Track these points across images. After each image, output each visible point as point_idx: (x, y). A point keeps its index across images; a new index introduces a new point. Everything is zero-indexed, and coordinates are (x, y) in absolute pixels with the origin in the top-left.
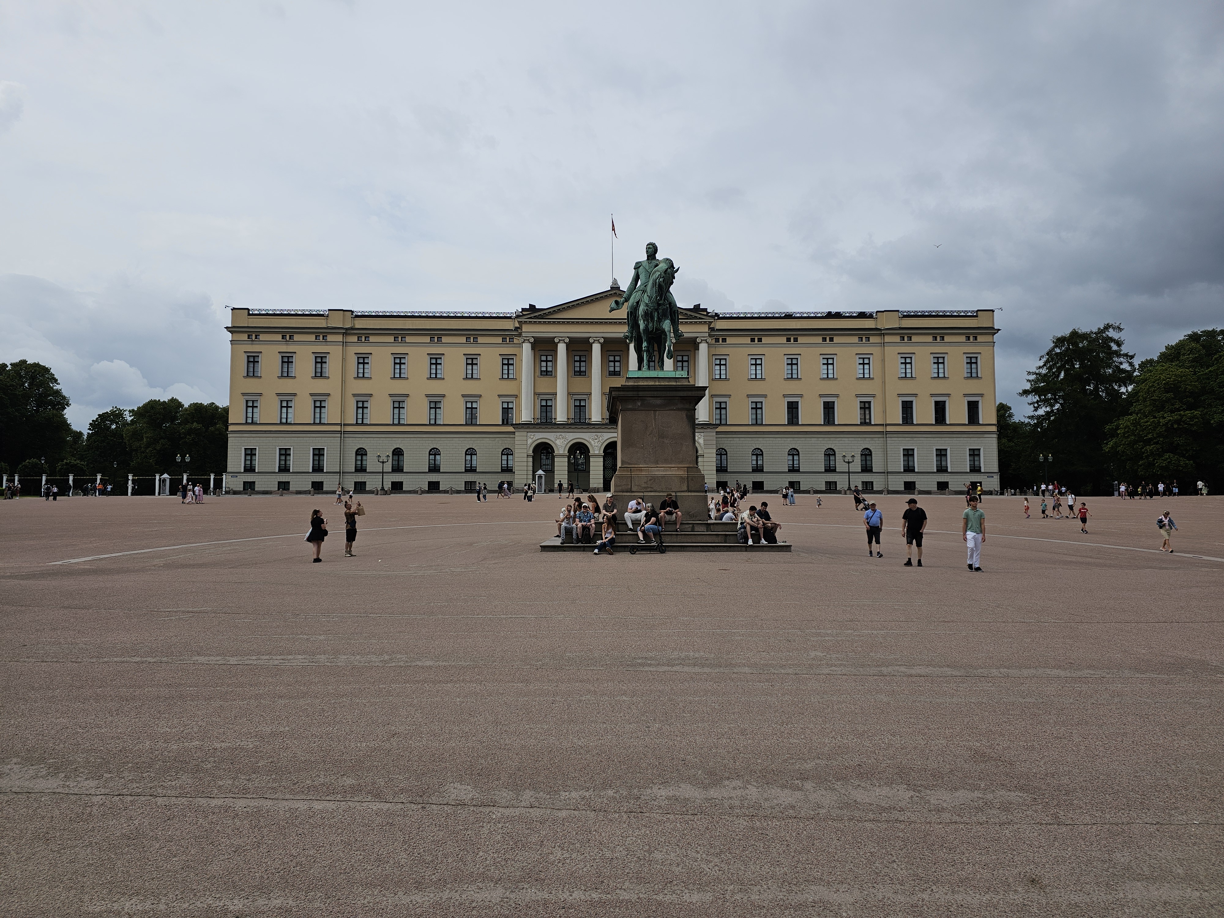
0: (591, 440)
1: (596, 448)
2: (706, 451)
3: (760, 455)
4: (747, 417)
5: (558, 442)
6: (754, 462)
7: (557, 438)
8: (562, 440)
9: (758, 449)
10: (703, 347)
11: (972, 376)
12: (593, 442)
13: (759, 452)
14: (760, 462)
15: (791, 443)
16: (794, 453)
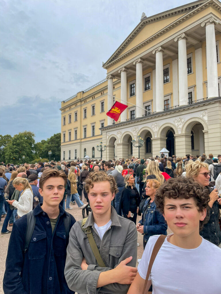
2: (210, 127)
7: (118, 133)
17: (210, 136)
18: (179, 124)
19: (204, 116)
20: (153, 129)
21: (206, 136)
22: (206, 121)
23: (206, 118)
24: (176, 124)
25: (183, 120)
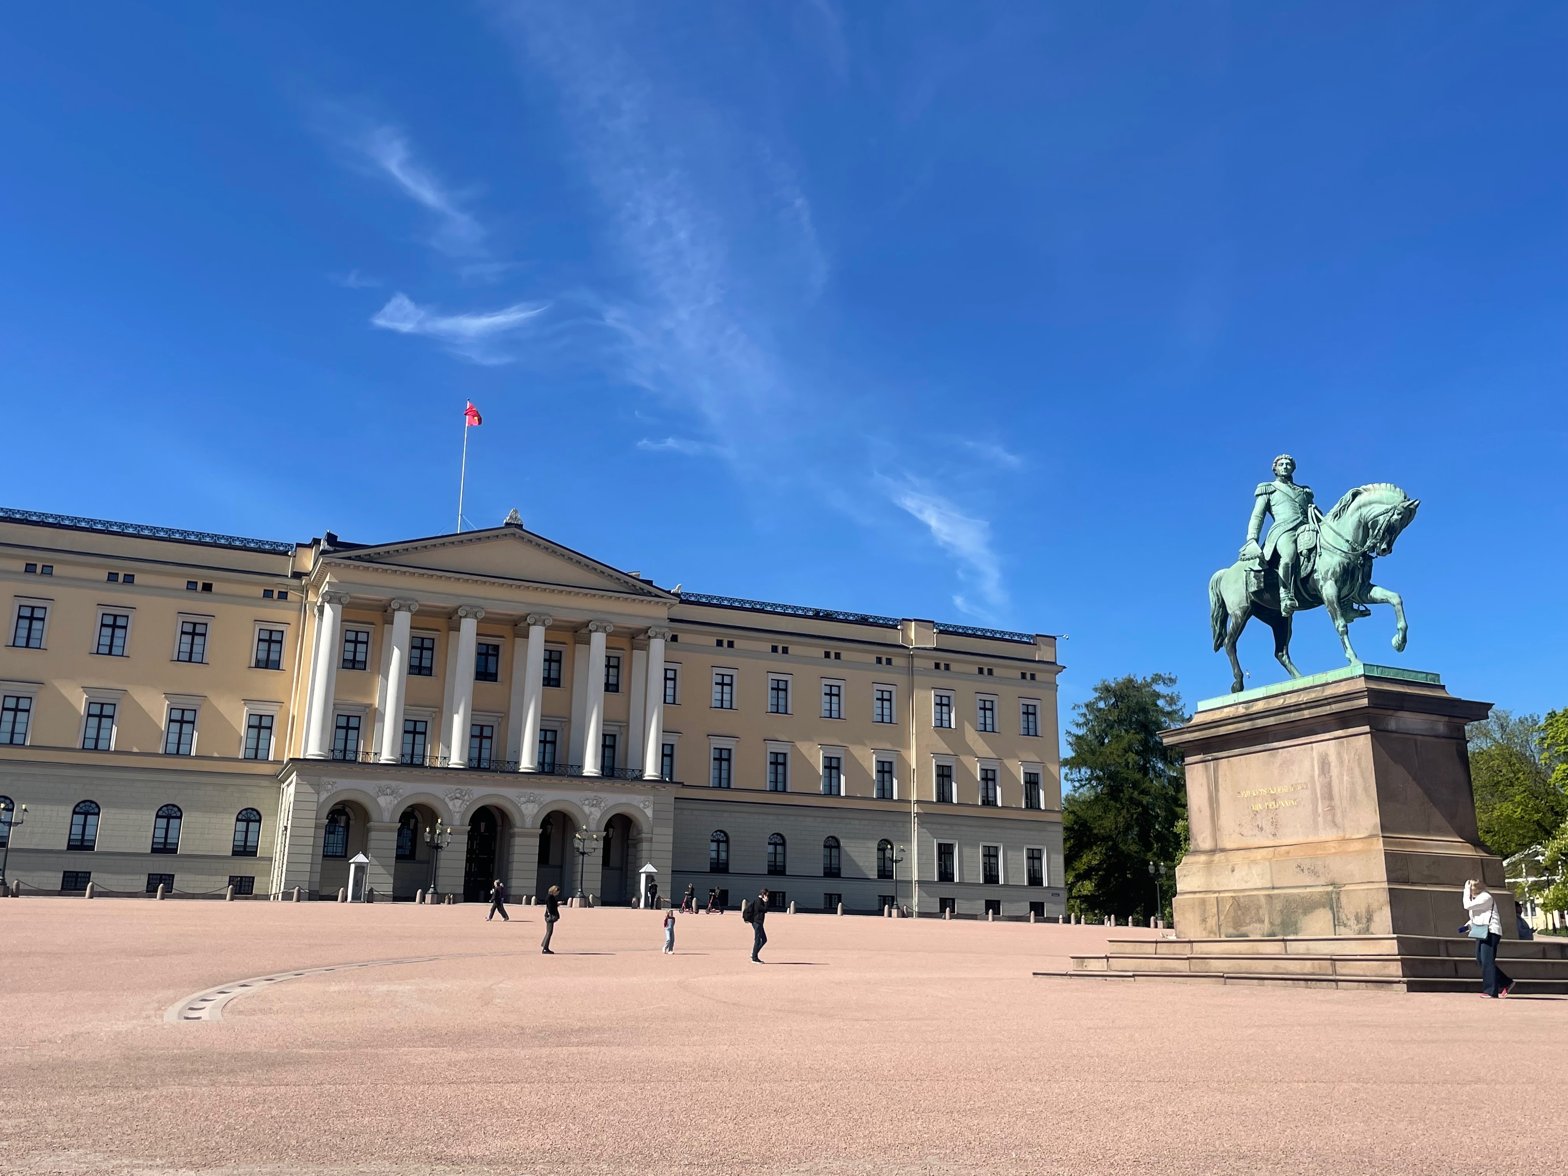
0: (447, 800)
1: (457, 816)
2: (657, 830)
3: (723, 841)
4: (707, 773)
5: (382, 801)
6: (714, 855)
7: (381, 793)
8: (389, 798)
9: (721, 831)
10: (657, 646)
11: (1030, 731)
12: (450, 804)
13: (722, 837)
14: (723, 855)
15: (773, 824)
16: (779, 841)
17: (655, 846)
18: (593, 809)
19: (646, 807)
20: (523, 807)
21: (645, 846)
22: (648, 818)
23: (649, 812)
24: (587, 809)
25: (603, 804)
